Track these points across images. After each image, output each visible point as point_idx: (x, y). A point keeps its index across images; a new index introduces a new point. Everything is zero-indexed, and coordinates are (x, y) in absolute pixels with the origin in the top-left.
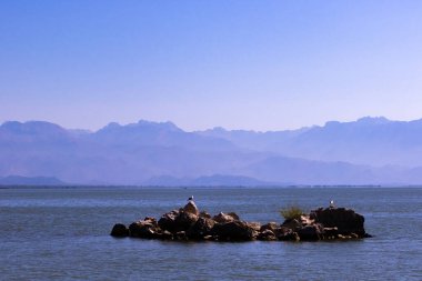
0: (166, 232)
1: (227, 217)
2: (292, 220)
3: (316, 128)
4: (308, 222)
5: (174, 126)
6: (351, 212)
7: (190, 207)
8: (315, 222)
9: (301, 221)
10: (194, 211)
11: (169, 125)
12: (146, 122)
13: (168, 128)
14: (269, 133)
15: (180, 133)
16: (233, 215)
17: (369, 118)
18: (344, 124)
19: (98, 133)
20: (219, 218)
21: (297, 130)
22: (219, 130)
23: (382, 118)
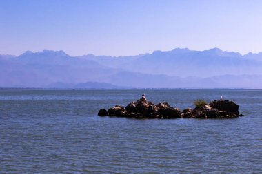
0: (132, 113)
1: (163, 105)
2: (200, 107)
3: (148, 54)
4: (209, 108)
5: (64, 53)
6: (232, 102)
7: (143, 99)
8: (213, 108)
9: (205, 107)
10: (145, 102)
11: (61, 52)
12: (48, 51)
13: (61, 54)
14: (120, 57)
15: (67, 57)
16: (166, 104)
17: (178, 49)
18: (164, 52)
19: (19, 57)
20: (159, 105)
21: (136, 56)
22: (90, 55)
23: (187, 49)
